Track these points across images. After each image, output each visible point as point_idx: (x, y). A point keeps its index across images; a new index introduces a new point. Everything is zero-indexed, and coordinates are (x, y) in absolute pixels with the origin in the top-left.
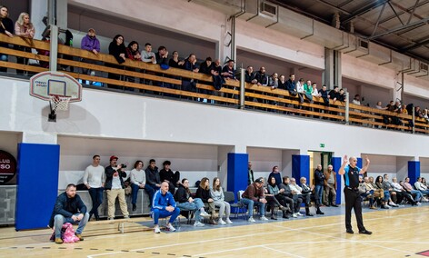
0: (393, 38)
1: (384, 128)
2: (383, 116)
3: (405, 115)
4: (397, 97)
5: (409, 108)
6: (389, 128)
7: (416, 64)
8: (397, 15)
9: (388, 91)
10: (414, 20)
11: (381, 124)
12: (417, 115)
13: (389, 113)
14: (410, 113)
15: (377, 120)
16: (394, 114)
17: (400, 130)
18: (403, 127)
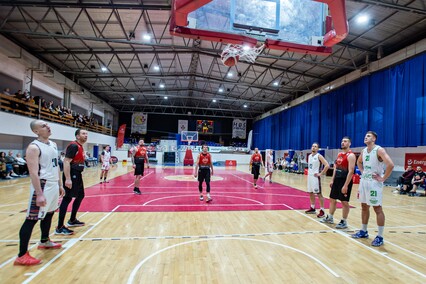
0: (24, 39)
1: (10, 112)
2: (11, 101)
3: (32, 104)
4: (26, 88)
5: (37, 99)
6: (16, 113)
7: (44, 67)
8: (25, 21)
9: (18, 82)
10: (43, 32)
11: (8, 108)
12: (43, 105)
13: (17, 100)
14: (37, 103)
15: (3, 104)
16: (22, 102)
17: (27, 115)
18: (31, 114)
